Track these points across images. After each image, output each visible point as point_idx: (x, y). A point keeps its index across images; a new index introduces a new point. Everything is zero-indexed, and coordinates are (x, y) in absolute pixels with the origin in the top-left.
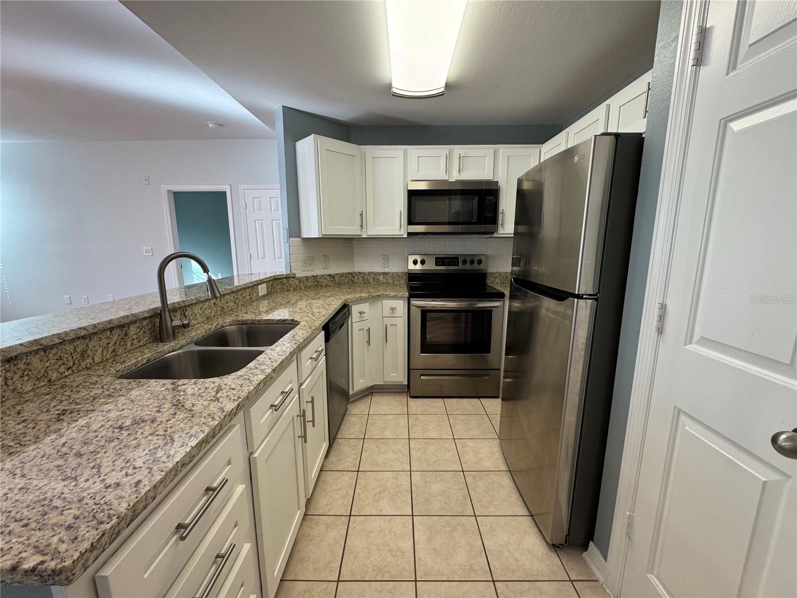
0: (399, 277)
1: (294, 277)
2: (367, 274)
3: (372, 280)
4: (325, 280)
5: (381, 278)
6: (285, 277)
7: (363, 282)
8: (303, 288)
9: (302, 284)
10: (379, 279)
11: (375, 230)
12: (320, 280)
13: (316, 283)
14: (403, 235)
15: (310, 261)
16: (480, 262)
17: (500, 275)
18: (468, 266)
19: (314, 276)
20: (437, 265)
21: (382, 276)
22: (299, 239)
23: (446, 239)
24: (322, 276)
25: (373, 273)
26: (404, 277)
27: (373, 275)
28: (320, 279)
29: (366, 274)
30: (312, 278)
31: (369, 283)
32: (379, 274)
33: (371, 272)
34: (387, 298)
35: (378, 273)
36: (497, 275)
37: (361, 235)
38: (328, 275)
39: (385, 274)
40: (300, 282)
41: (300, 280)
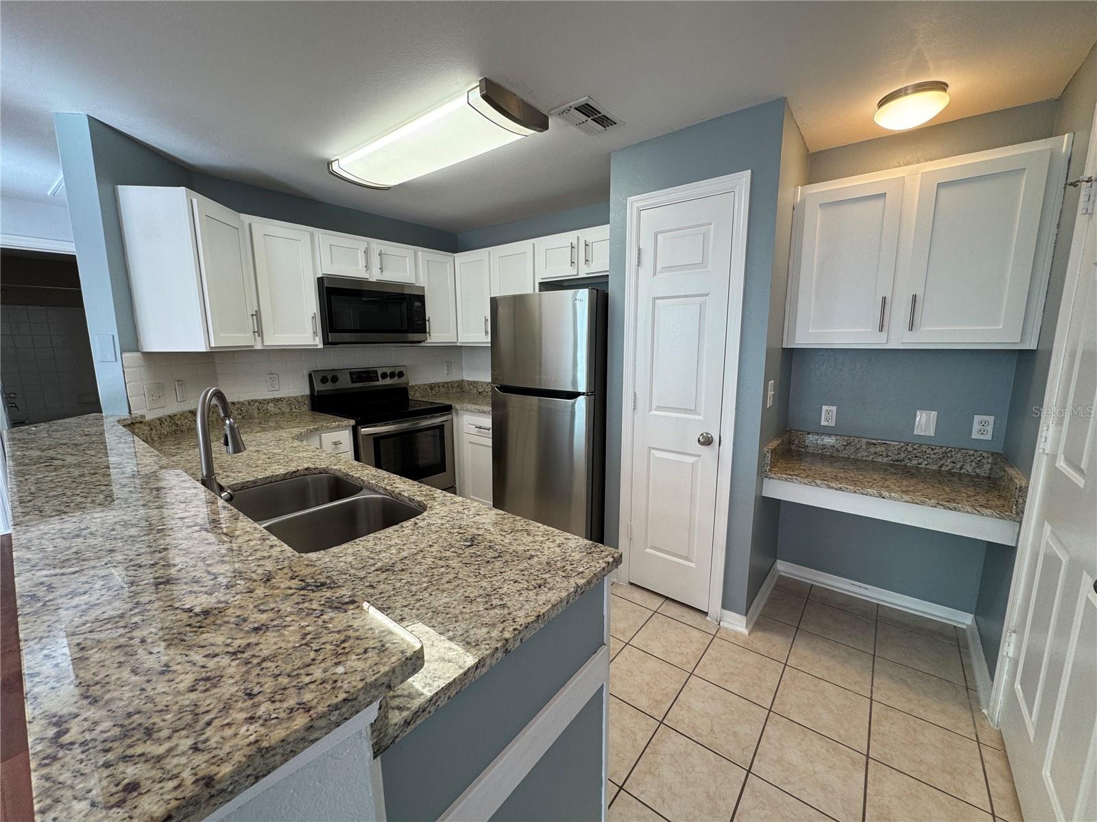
0: (298, 402)
1: (141, 422)
2: (246, 403)
3: (255, 413)
4: (186, 421)
5: (271, 407)
6: (130, 422)
7: (240, 417)
8: (156, 438)
9: (154, 432)
10: (267, 409)
11: (275, 338)
12: (179, 422)
13: (174, 427)
14: (317, 345)
15: (158, 391)
16: (401, 374)
17: (419, 387)
18: (388, 381)
19: (170, 416)
20: (353, 382)
21: (271, 404)
22: (138, 354)
23: (356, 349)
24: (182, 414)
25: (255, 401)
26: (306, 402)
27: (257, 404)
28: (179, 419)
29: (244, 404)
30: (168, 419)
31: (251, 417)
32: (268, 401)
33: (252, 401)
34: (327, 431)
35: (265, 400)
36: (417, 388)
37: (252, 346)
38: (190, 412)
39: (277, 400)
40: (152, 429)
41: (149, 424)
